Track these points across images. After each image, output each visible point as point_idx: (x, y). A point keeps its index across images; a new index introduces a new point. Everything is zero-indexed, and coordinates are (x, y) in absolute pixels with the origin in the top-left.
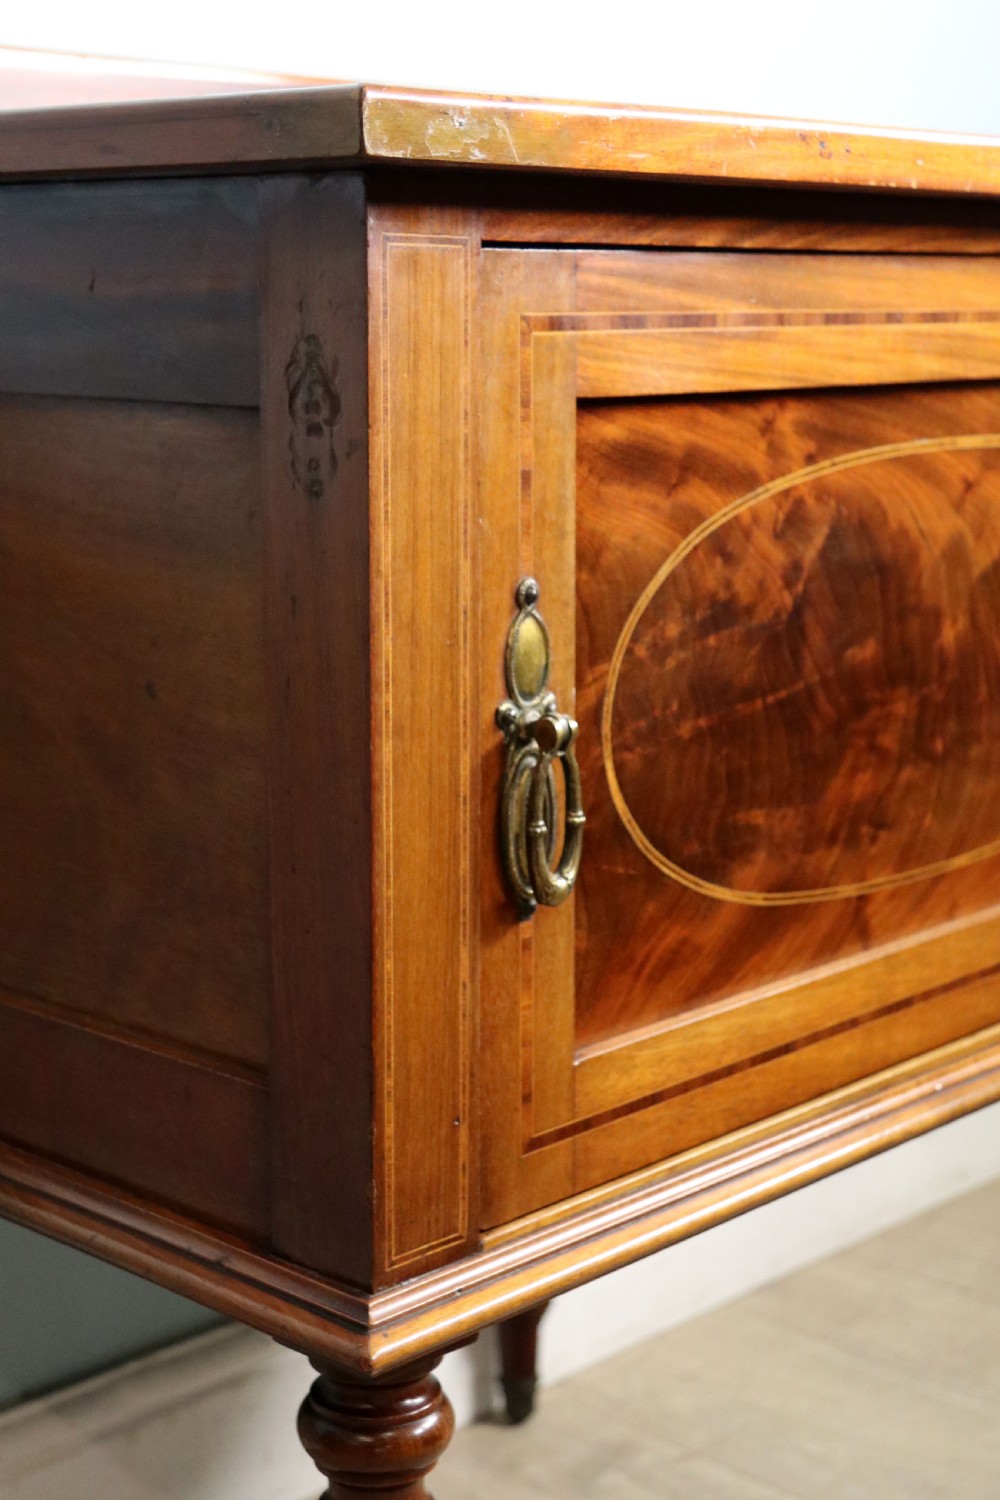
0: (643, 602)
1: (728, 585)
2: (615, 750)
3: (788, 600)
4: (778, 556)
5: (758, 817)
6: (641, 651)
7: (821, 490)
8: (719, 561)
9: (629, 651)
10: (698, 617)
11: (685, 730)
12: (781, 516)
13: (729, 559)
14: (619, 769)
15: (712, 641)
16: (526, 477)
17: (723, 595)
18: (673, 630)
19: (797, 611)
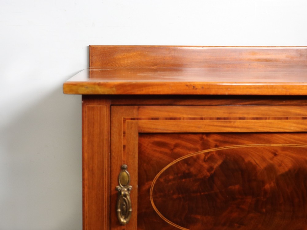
0: (162, 171)
1: (189, 170)
2: (153, 198)
3: (208, 174)
4: (206, 165)
5: (199, 217)
6: (162, 180)
7: (220, 153)
8: (186, 165)
9: (158, 180)
10: (179, 175)
11: (175, 196)
12: (207, 157)
13: (189, 165)
14: (155, 202)
15: (183, 180)
16: (124, 147)
17: (187, 171)
18: (171, 177)
19: (212, 176)
